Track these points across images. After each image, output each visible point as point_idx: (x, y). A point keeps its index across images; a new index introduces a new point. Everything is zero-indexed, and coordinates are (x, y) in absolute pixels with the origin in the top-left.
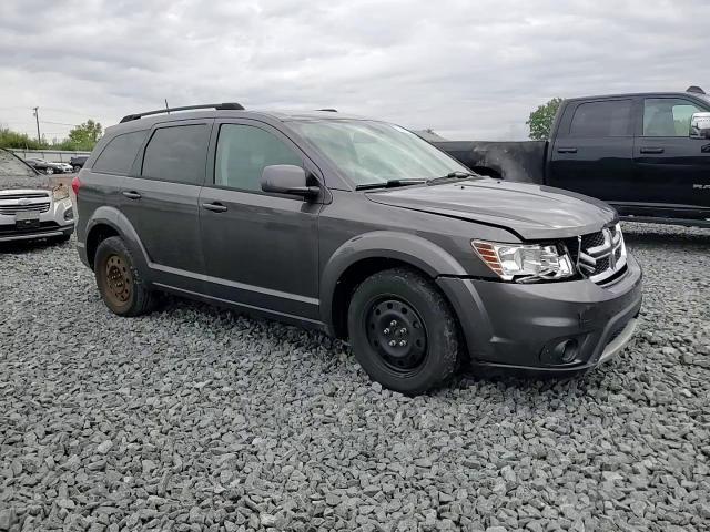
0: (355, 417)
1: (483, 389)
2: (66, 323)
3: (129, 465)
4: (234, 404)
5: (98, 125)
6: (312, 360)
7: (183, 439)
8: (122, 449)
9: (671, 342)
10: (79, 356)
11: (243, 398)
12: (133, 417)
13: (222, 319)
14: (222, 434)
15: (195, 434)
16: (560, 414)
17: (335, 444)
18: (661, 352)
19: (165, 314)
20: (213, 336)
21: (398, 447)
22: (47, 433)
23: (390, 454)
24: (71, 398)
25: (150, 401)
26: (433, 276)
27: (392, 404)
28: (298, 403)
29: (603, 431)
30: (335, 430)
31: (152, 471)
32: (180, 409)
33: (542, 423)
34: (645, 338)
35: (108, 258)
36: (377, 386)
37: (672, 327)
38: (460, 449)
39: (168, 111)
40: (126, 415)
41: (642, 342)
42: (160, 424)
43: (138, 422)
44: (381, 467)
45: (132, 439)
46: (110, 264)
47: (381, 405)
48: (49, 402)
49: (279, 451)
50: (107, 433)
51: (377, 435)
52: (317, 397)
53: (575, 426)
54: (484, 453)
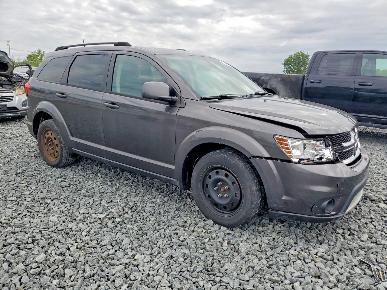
0: (198, 243)
1: (276, 227)
2: (20, 170)
3: (56, 271)
4: (123, 230)
5: (44, 52)
6: (170, 202)
7: (91, 253)
8: (52, 260)
9: (383, 201)
10: (27, 193)
11: (129, 226)
12: (60, 237)
13: (115, 172)
14: (116, 251)
15: (99, 250)
16: (325, 246)
17: (187, 261)
18: (378, 207)
19: (80, 167)
20: (109, 183)
21: (227, 266)
22: (5, 246)
23: (222, 270)
24: (21, 222)
25: (70, 225)
26: (249, 157)
27: (221, 235)
28: (162, 231)
29: (353, 260)
30: (187, 251)
31: (71, 277)
32: (89, 232)
33: (315, 252)
34: (367, 197)
35: (46, 132)
36: (210, 222)
37: (382, 190)
38: (266, 268)
39: (84, 45)
40: (55, 235)
41: (366, 199)
42: (77, 242)
43: (62, 240)
44: (218, 279)
45: (58, 252)
46: (47, 136)
47: (214, 235)
48: (7, 224)
49: (152, 264)
50: (42, 248)
51: (213, 256)
52: (174, 228)
53: (335, 256)
54: (281, 272)
